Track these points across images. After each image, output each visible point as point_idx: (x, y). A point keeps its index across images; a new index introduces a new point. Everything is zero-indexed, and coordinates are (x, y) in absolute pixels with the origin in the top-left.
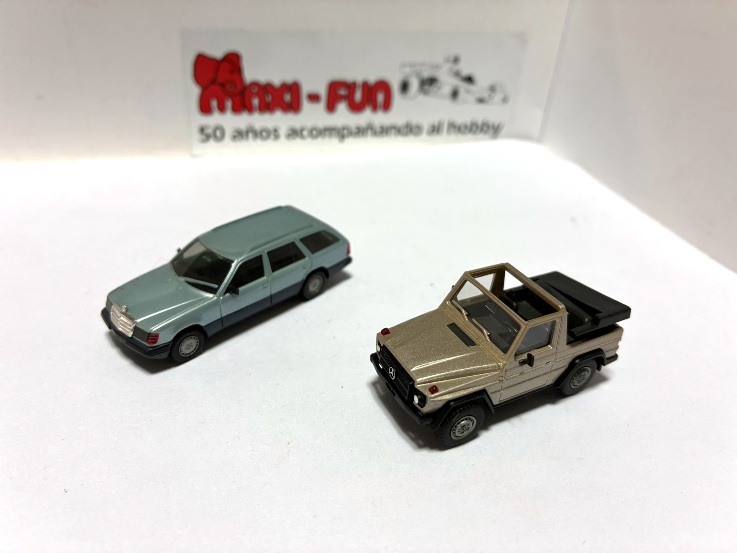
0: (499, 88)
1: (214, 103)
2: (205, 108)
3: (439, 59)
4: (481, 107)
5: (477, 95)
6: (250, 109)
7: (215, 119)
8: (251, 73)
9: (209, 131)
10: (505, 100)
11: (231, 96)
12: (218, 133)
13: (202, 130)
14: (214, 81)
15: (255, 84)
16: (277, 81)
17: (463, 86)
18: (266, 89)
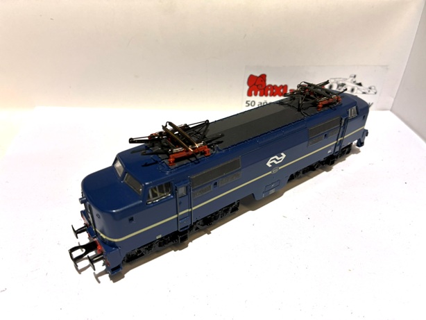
0: (373, 88)
1: (253, 92)
2: (249, 94)
3: (347, 77)
4: (364, 95)
5: (364, 91)
6: (267, 95)
7: (253, 98)
8: (270, 81)
9: (250, 103)
10: (376, 93)
11: (260, 90)
12: (253, 104)
13: (247, 103)
14: (254, 84)
15: (270, 85)
16: (278, 85)
17: (356, 87)
18: (274, 87)
